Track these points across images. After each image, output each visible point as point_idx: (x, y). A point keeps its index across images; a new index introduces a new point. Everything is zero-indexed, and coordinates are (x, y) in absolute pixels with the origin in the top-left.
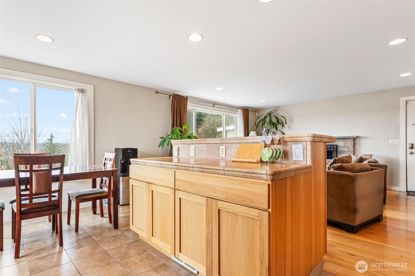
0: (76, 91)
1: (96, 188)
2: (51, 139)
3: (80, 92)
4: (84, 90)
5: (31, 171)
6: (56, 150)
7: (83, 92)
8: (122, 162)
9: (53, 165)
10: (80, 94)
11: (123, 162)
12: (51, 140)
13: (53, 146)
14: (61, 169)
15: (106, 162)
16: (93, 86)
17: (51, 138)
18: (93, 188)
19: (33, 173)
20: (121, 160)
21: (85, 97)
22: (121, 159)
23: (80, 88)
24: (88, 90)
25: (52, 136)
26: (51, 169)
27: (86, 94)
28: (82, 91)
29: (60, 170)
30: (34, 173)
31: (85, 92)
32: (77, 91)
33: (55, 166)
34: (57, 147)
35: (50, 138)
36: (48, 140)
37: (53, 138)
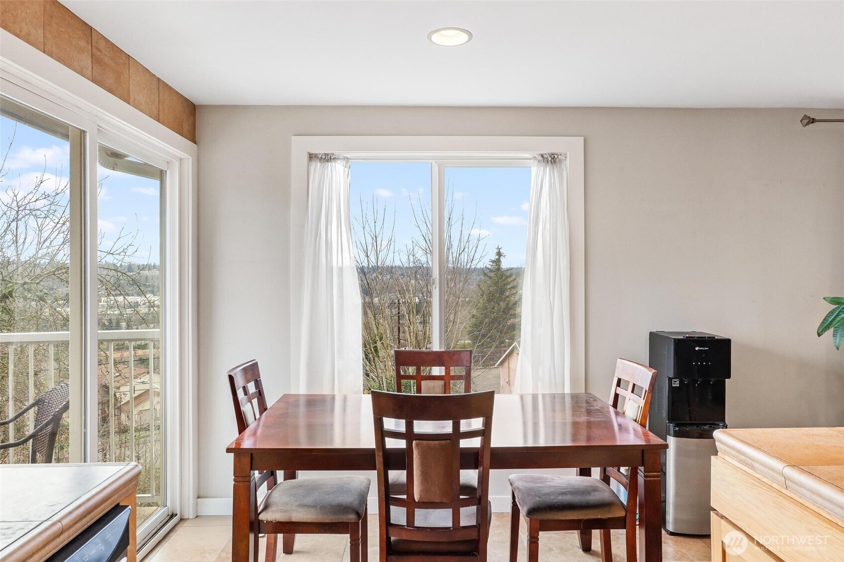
0: (536, 163)
1: (590, 476)
2: (497, 259)
3: (548, 162)
4: (556, 157)
5: (409, 435)
6: (508, 287)
7: (555, 162)
8: (673, 385)
9: (463, 422)
10: (548, 169)
11: (676, 384)
12: (497, 262)
13: (502, 276)
14: (484, 436)
15: (620, 391)
16: (583, 138)
17: (497, 257)
18: (580, 476)
19: (414, 442)
20: (670, 379)
21: (561, 175)
22: (671, 375)
23: (547, 151)
24: (568, 153)
25: (499, 254)
26: (458, 434)
27: (563, 167)
28: (552, 160)
29: (480, 438)
30: (417, 445)
31: (561, 161)
32: (539, 161)
33: (466, 425)
34: (510, 280)
35: (494, 257)
36: (491, 264)
37: (502, 259)
